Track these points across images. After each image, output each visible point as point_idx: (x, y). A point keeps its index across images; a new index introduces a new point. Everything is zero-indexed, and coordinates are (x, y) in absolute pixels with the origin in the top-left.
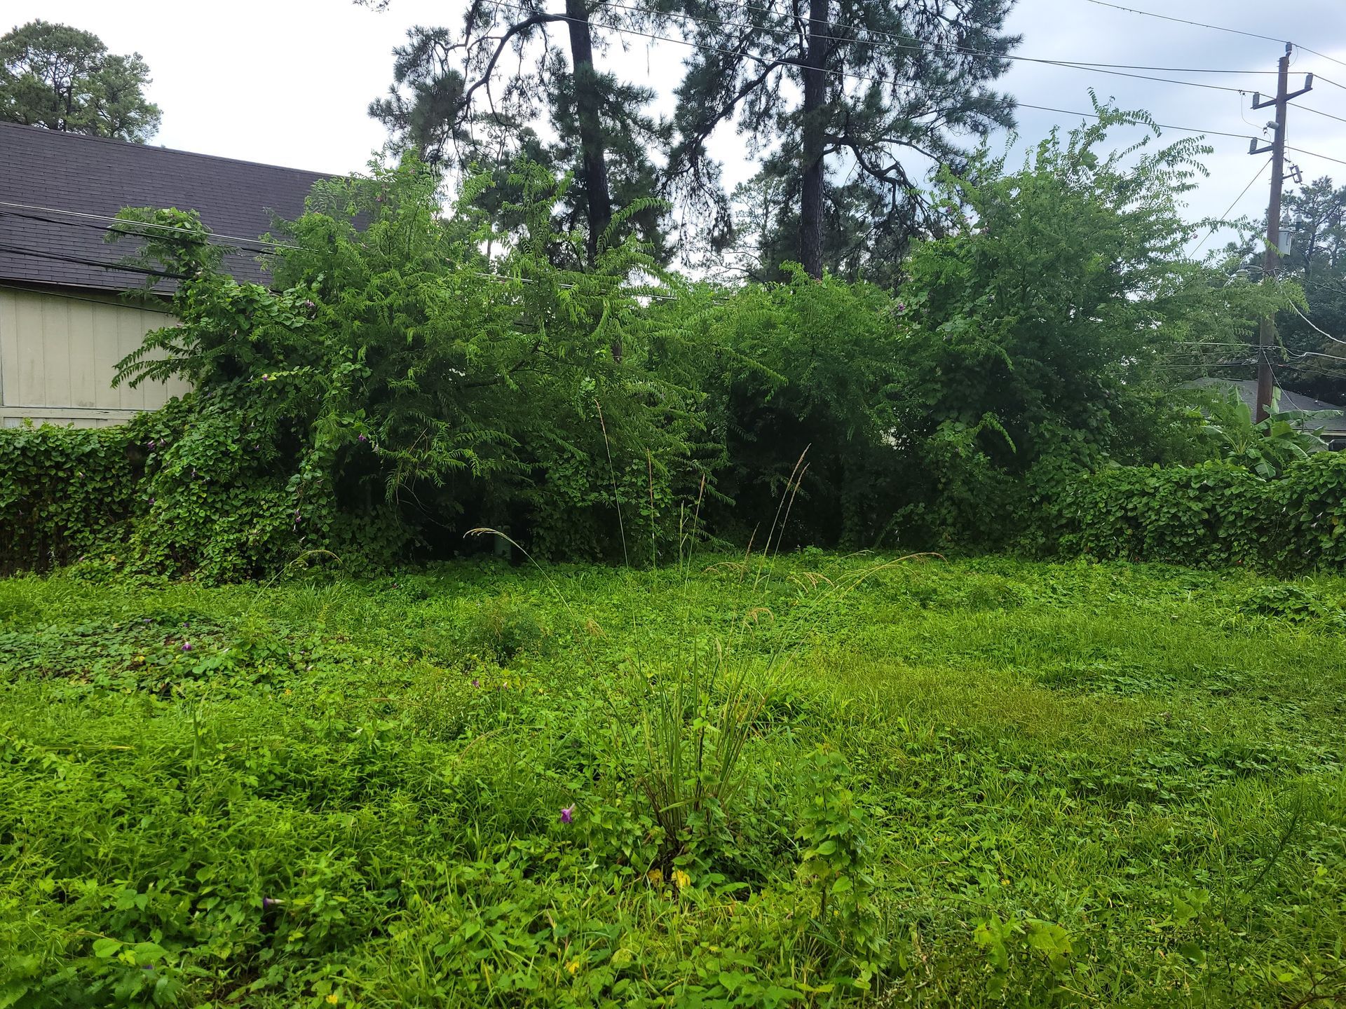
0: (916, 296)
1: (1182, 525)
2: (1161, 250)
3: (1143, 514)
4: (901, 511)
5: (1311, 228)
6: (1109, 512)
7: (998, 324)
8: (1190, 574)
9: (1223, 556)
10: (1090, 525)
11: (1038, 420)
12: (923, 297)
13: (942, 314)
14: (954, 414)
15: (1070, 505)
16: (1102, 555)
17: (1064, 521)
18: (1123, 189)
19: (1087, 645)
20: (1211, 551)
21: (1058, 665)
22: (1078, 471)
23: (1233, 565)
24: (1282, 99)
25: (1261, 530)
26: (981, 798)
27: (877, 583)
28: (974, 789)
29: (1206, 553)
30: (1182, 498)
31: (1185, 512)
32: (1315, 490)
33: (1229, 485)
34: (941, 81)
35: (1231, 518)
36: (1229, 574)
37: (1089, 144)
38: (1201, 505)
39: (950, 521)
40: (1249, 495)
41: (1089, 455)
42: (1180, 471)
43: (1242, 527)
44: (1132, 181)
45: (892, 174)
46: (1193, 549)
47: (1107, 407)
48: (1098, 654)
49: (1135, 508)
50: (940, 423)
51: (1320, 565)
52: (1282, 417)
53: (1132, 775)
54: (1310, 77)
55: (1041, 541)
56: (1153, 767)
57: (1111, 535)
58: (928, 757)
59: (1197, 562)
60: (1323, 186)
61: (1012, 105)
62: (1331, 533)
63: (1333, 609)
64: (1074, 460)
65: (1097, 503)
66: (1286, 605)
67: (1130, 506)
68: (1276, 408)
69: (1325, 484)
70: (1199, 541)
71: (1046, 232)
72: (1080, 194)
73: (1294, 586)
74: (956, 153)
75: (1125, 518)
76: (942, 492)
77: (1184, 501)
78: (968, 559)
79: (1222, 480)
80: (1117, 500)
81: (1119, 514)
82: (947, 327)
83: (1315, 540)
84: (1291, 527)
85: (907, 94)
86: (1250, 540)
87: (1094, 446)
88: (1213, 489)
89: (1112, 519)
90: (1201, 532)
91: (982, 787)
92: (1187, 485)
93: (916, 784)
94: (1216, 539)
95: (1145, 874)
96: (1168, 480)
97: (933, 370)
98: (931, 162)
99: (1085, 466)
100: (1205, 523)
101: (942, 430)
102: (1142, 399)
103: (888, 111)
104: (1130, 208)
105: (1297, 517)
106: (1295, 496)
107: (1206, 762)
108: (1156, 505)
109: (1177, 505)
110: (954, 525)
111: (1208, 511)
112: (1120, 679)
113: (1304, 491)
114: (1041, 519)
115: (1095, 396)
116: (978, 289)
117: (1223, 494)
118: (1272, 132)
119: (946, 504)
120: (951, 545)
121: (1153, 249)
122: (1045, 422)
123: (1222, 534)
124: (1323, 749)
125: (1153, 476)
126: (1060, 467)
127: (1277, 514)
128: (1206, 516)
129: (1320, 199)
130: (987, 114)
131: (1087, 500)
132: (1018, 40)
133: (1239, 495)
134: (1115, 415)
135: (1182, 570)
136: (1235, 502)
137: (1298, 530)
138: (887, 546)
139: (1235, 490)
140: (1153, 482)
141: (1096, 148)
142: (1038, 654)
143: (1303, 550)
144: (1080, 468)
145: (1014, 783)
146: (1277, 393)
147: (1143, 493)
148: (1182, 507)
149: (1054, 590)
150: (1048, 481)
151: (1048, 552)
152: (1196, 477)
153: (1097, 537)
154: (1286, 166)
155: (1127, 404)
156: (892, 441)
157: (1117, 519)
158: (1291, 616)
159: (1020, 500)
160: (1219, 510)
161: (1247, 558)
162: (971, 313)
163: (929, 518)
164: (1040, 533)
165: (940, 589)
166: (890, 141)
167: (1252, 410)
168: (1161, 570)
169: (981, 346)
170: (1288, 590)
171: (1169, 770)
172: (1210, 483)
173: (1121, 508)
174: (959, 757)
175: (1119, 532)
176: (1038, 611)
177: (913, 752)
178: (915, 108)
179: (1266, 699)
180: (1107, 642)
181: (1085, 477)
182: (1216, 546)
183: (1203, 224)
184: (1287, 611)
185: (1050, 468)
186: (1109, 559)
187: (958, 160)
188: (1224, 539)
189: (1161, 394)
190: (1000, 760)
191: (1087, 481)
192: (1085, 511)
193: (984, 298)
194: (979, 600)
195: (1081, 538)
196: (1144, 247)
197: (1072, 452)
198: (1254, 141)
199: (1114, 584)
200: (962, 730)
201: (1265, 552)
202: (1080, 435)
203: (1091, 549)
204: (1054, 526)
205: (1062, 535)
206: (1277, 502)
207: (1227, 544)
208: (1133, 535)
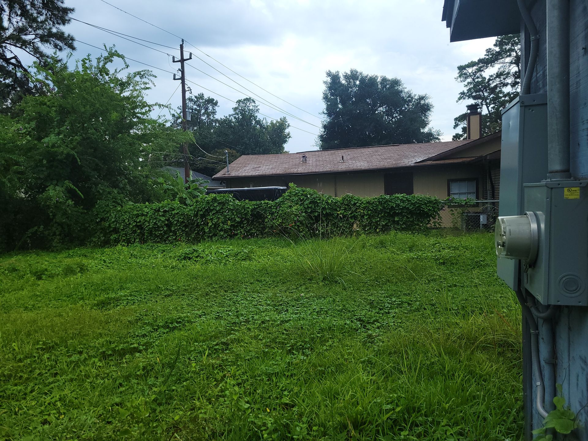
0: (29, 124)
1: (158, 227)
2: (141, 113)
3: (143, 223)
4: (30, 231)
5: (199, 111)
6: (130, 224)
7: (72, 140)
8: (162, 246)
9: (174, 238)
10: (123, 230)
11: (96, 185)
12: (33, 124)
13: (44, 134)
14: (55, 182)
15: (113, 222)
16: (128, 242)
17: (112, 229)
18: (123, 85)
19: (117, 285)
20: (170, 236)
21: (103, 297)
22: (116, 207)
23: (177, 241)
24: (182, 61)
25: (186, 226)
26: (56, 374)
27: (14, 270)
28: (52, 371)
29: (168, 237)
30: (157, 216)
31: (159, 221)
32: (201, 210)
33: (174, 210)
34: (35, 20)
35: (175, 222)
36: (176, 244)
37: (106, 63)
38: (164, 218)
39: (58, 233)
40: (181, 213)
41: (120, 199)
42: (156, 205)
43: (179, 226)
44: (126, 82)
45: (13, 61)
46: (163, 236)
47: (126, 179)
48: (122, 288)
49: (140, 221)
50: (47, 187)
51: (205, 238)
52: (193, 181)
53: (128, 342)
54: (191, 54)
55: (103, 238)
56: (138, 336)
57: (132, 233)
58: (28, 361)
59: (165, 241)
60: (201, 96)
61: (73, 39)
62: (208, 226)
63: (207, 255)
64: (114, 202)
65: (124, 220)
66: (193, 255)
67: (138, 220)
68: (191, 179)
69: (205, 207)
70: (165, 232)
71: (89, 99)
72: (104, 85)
73: (195, 247)
74: (48, 57)
75: (136, 226)
76: (52, 219)
77: (158, 217)
78: (67, 251)
79: (171, 208)
80: (132, 218)
81: (134, 224)
82: (46, 140)
83: (203, 229)
84: (195, 224)
85: (17, 22)
86: (183, 231)
87: (122, 195)
88: (168, 211)
89: (131, 226)
90: (165, 229)
91: (57, 368)
92: (159, 211)
93: (21, 377)
94: (171, 231)
95: (128, 389)
96: (152, 209)
97: (41, 161)
98: (35, 59)
99: (119, 204)
100: (166, 225)
101: (49, 190)
102: (140, 175)
103: (7, 29)
104: (126, 94)
105: (197, 220)
106: (195, 213)
107: (159, 328)
108: (148, 219)
109: (156, 218)
110: (60, 235)
111: (167, 220)
112: (129, 298)
113: (198, 210)
114: (102, 229)
115: (121, 173)
116: (61, 123)
117: (172, 213)
118: (180, 72)
119: (55, 225)
120: (59, 245)
121: (138, 113)
122: (100, 185)
123: (173, 229)
124: (201, 311)
125: (146, 207)
126: (108, 205)
127: (190, 220)
128: (167, 222)
129: (201, 101)
130: (61, 41)
131: (121, 219)
132: (72, 10)
133: (177, 213)
134: (130, 182)
135: (159, 245)
136: (176, 216)
137: (198, 226)
138: (24, 249)
139: (176, 212)
140: (146, 210)
141: (109, 66)
142: (95, 293)
143: (199, 232)
144: (116, 205)
145: (74, 362)
146: (191, 172)
147: (143, 215)
148: (158, 220)
149: (105, 261)
150: (103, 212)
151: (106, 243)
152: (162, 207)
153: (126, 235)
154: (186, 86)
155: (135, 177)
156: (23, 195)
157: (133, 226)
158: (194, 259)
159: (92, 221)
160: (171, 219)
161: (182, 238)
162: (59, 134)
163: (46, 233)
164: (102, 235)
165: (50, 268)
166: (10, 44)
167: (183, 180)
168: (152, 246)
169: (64, 150)
170: (193, 249)
171: (144, 336)
172: (167, 210)
173: (135, 221)
174: (46, 356)
175: (135, 232)
176: (97, 272)
177: (20, 360)
178: (22, 30)
179: (183, 295)
180: (125, 282)
181: (119, 209)
182: (171, 234)
183: (156, 105)
184: (193, 257)
185: (104, 206)
186: (131, 244)
187: (49, 60)
188: (174, 231)
189: (147, 173)
190: (68, 351)
191: (120, 210)
192: (120, 224)
193: (65, 127)
194: (69, 271)
195: (120, 235)
196: (134, 112)
197: (113, 198)
198: (175, 75)
199: (132, 255)
200: (50, 341)
201: (188, 235)
202: (116, 191)
203: (124, 240)
204: (108, 231)
205: (111, 235)
206: (190, 215)
207: (175, 233)
208: (140, 233)
